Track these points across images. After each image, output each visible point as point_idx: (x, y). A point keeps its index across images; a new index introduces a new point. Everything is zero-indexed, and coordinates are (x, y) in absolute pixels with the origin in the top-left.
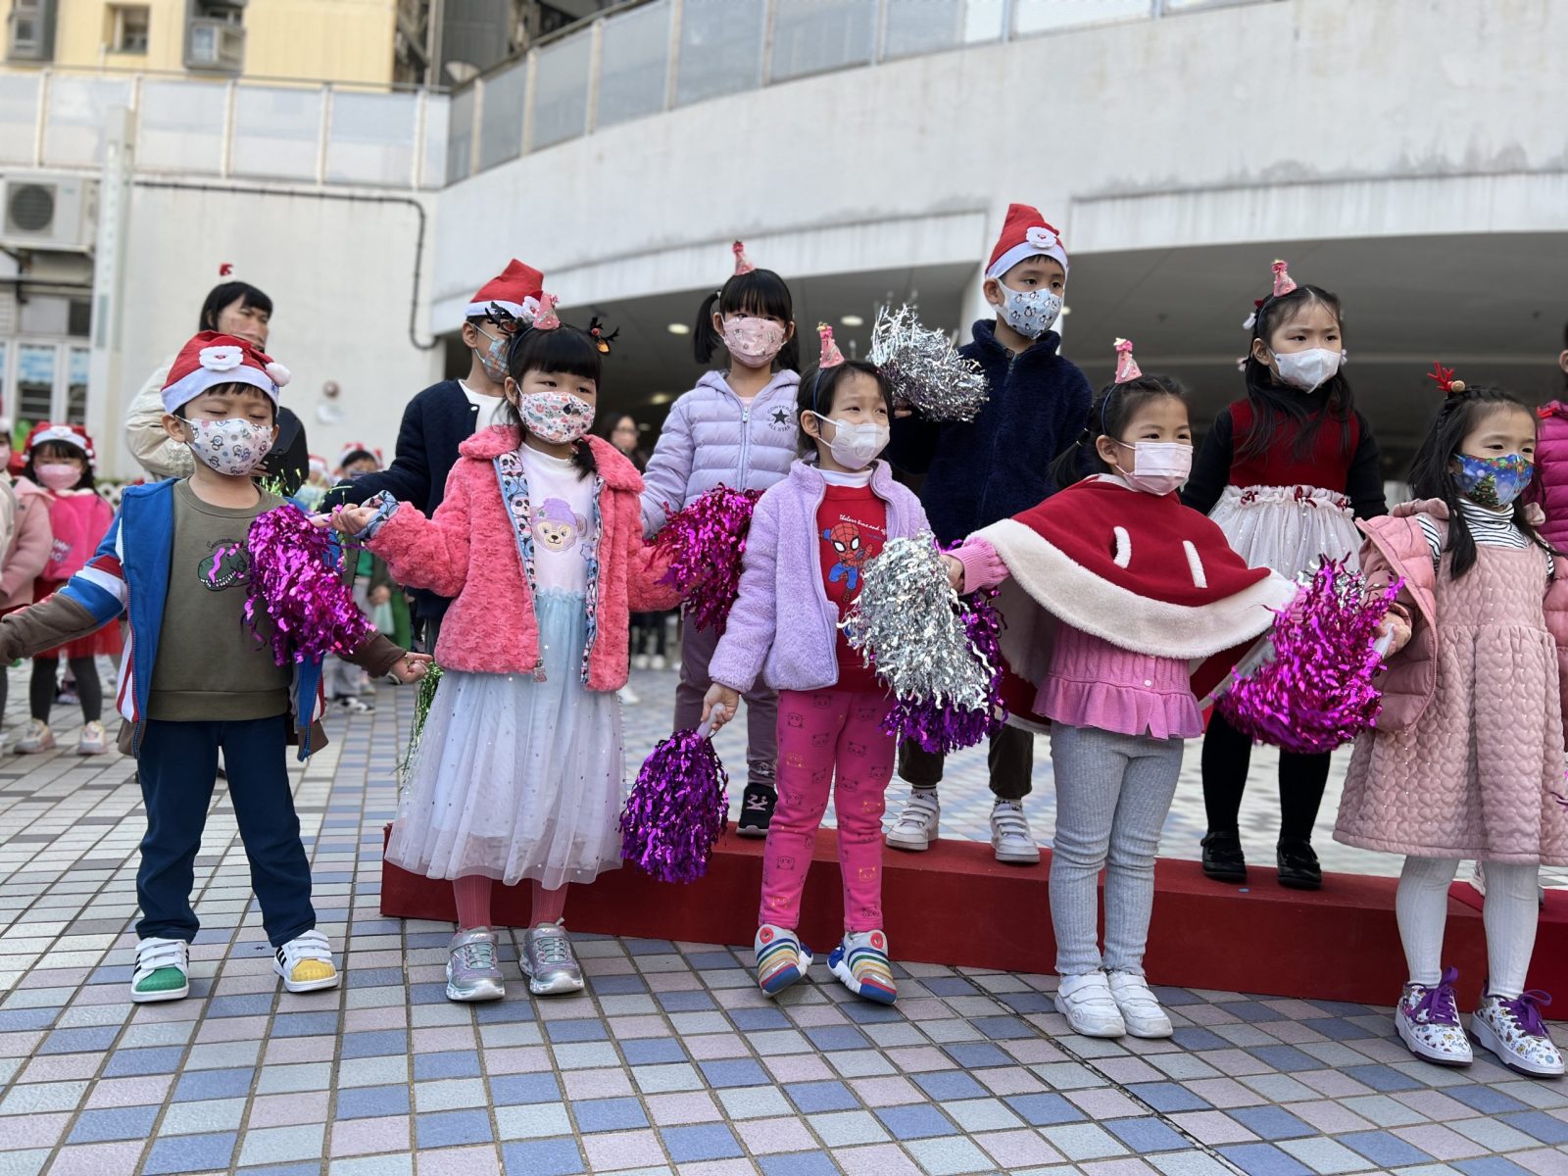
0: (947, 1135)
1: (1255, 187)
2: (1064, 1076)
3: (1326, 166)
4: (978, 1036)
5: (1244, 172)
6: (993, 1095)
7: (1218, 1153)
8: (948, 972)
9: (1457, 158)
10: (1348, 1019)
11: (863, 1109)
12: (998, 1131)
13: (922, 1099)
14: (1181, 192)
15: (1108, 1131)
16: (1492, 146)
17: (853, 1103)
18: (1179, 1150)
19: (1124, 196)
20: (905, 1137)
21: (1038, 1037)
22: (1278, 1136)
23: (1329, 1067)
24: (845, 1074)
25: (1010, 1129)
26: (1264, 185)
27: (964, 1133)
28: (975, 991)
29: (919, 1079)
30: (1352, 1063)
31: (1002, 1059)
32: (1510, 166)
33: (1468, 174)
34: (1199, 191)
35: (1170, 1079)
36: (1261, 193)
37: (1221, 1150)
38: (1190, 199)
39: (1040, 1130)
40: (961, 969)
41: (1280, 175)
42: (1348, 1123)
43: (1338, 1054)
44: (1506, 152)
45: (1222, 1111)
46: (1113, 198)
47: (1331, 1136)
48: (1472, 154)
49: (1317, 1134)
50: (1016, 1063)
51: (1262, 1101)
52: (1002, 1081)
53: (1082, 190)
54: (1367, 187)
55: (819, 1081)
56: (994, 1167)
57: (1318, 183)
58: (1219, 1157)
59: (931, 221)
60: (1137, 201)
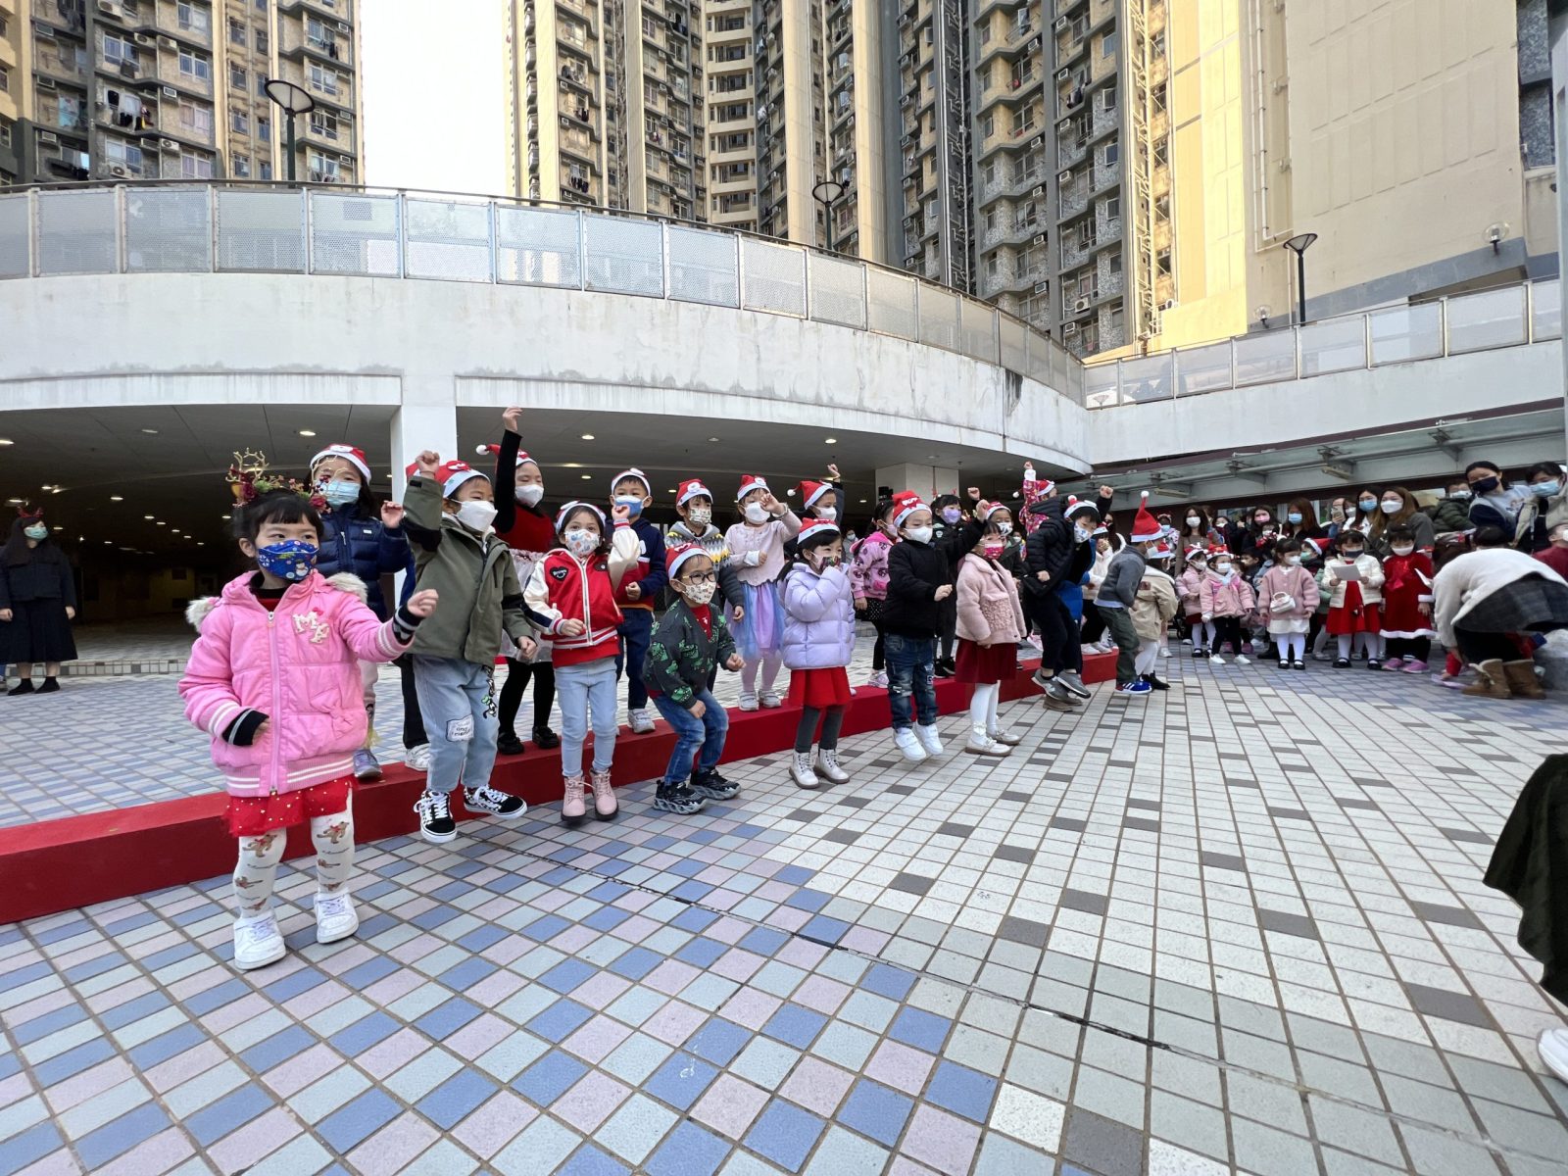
0: (456, 917)
1: (557, 381)
2: (514, 863)
3: (591, 375)
4: (463, 860)
5: (550, 372)
6: (477, 887)
7: (593, 872)
9: (648, 379)
11: (402, 923)
12: (484, 904)
13: (437, 904)
14: (518, 379)
15: (541, 882)
16: (662, 376)
17: (396, 922)
18: (575, 878)
19: (487, 378)
20: (431, 928)
21: (497, 849)
22: (617, 854)
25: (490, 901)
26: (560, 381)
27: (465, 912)
29: (434, 895)
31: (480, 867)
32: (669, 385)
33: (653, 387)
34: (528, 380)
35: (567, 846)
36: (560, 384)
37: (594, 870)
38: (524, 383)
39: (506, 895)
41: (568, 377)
42: (645, 837)
44: (667, 379)
45: (592, 852)
46: (480, 378)
47: (639, 846)
48: (653, 378)
49: (634, 846)
50: (488, 866)
51: (609, 841)
52: (479, 879)
53: (461, 372)
54: (610, 388)
57: (587, 383)
58: (593, 874)
59: (361, 378)
60: (494, 382)
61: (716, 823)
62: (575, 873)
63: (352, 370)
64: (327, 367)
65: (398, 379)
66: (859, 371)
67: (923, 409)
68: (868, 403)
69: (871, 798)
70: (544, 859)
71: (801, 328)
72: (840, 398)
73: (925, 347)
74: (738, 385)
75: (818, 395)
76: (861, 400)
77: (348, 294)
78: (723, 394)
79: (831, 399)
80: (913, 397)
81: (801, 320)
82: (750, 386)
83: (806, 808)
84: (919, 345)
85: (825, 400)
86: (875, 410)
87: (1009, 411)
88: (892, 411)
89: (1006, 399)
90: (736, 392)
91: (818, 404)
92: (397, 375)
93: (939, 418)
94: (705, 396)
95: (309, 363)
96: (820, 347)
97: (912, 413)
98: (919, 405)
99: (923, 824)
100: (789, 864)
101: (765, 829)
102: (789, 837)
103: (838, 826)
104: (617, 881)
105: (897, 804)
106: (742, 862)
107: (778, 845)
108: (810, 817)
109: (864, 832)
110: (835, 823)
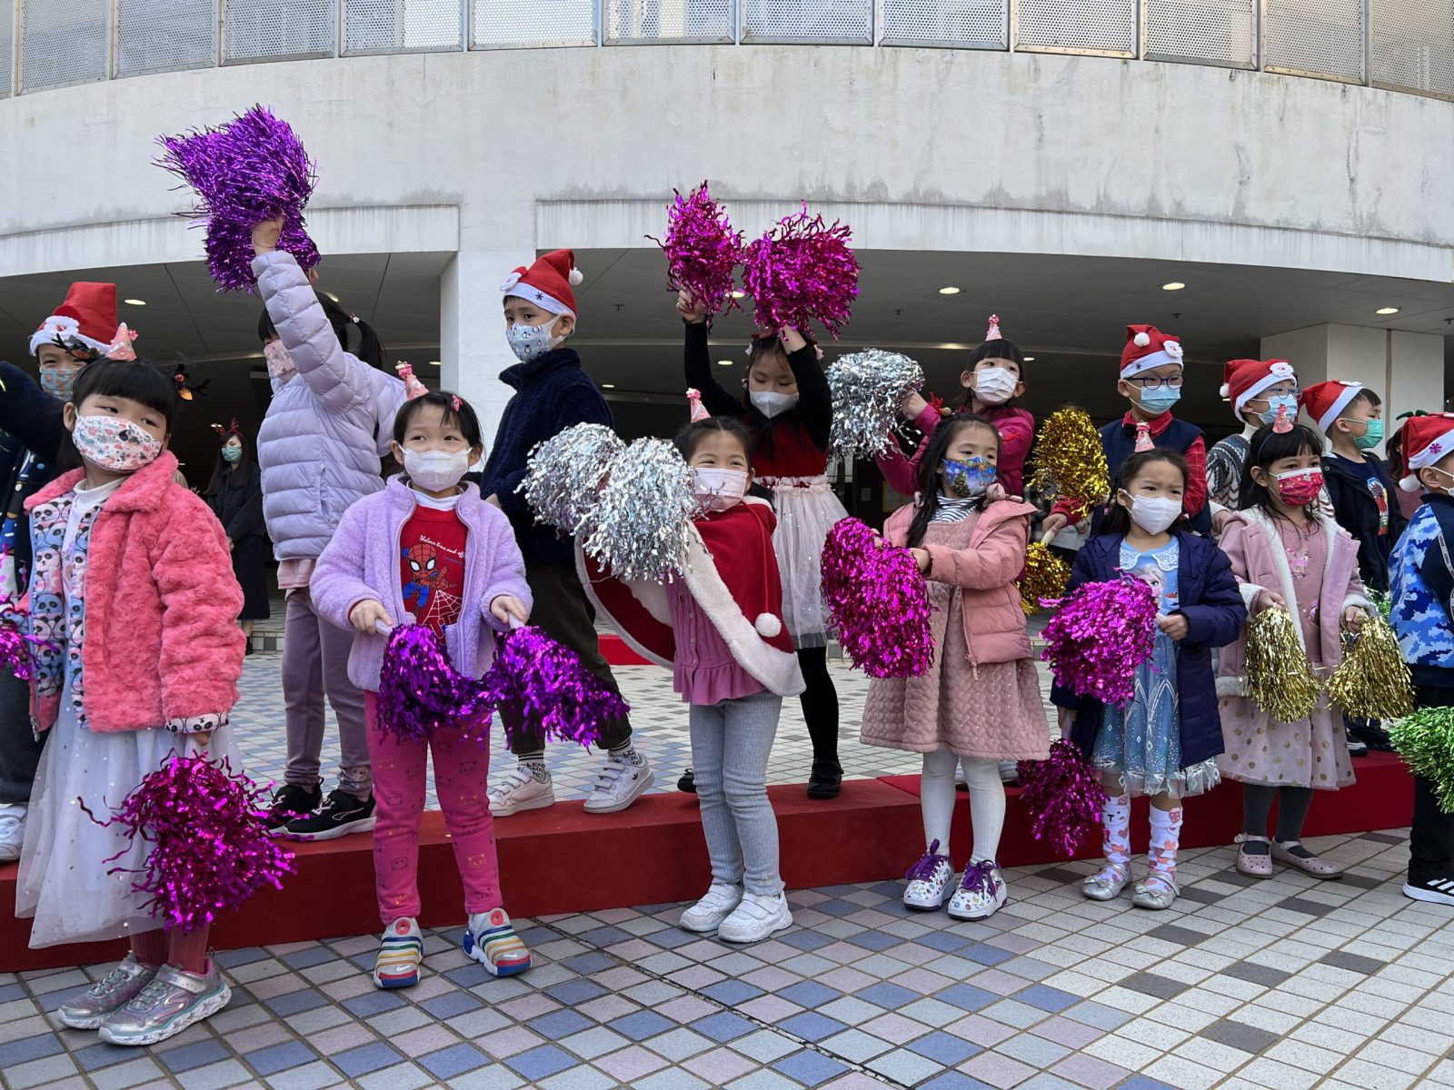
0: (571, 1067)
2: (652, 994)
4: (571, 975)
7: (779, 1028)
8: (531, 924)
9: (839, 190)
10: (843, 898)
11: (493, 1063)
12: (611, 1053)
15: (695, 1031)
16: (863, 183)
17: (484, 1059)
18: (750, 1033)
19: (583, 202)
20: (536, 1078)
21: (620, 965)
22: (816, 1004)
23: (838, 940)
24: (469, 1036)
25: (620, 1049)
27: (584, 1062)
28: (558, 936)
29: (533, 1025)
30: (853, 933)
31: (597, 991)
32: (876, 198)
33: (848, 203)
35: (730, 977)
37: (780, 1025)
38: (639, 206)
39: (643, 1044)
40: (541, 918)
42: (862, 981)
43: (841, 928)
44: (874, 186)
45: (773, 993)
46: (574, 202)
47: (851, 995)
48: (850, 186)
49: (843, 995)
50: (609, 992)
51: (800, 979)
52: (604, 1009)
53: (545, 194)
55: (447, 1047)
56: (616, 1084)
57: (742, 201)
58: (780, 1031)
60: (594, 206)
61: (984, 974)
62: (749, 1026)
63: (392, 198)
64: (359, 197)
65: (455, 210)
66: (1239, 149)
67: (1372, 217)
68: (1254, 211)
69: (1293, 972)
70: (695, 992)
71: (1123, 77)
72: (1197, 203)
73: (1381, 93)
74: (1000, 190)
75: (1152, 199)
76: (1240, 205)
77: (391, 82)
79: (1179, 205)
80: (1353, 192)
82: (1023, 189)
83: (1154, 971)
84: (1369, 91)
85: (1167, 208)
86: (1270, 222)
88: (1306, 223)
91: (1153, 216)
92: (454, 204)
93: (1408, 232)
94: (938, 212)
96: (1160, 109)
97: (1348, 225)
98: (1365, 209)
99: (1413, 1037)
100: (1138, 1072)
101: (1081, 1000)
102: (1131, 1020)
103: (1227, 1015)
104: (823, 1051)
105: (1349, 990)
106: (1044, 1054)
107: (1111, 1032)
108: (1166, 990)
109: (1286, 1036)
110: (1220, 1008)
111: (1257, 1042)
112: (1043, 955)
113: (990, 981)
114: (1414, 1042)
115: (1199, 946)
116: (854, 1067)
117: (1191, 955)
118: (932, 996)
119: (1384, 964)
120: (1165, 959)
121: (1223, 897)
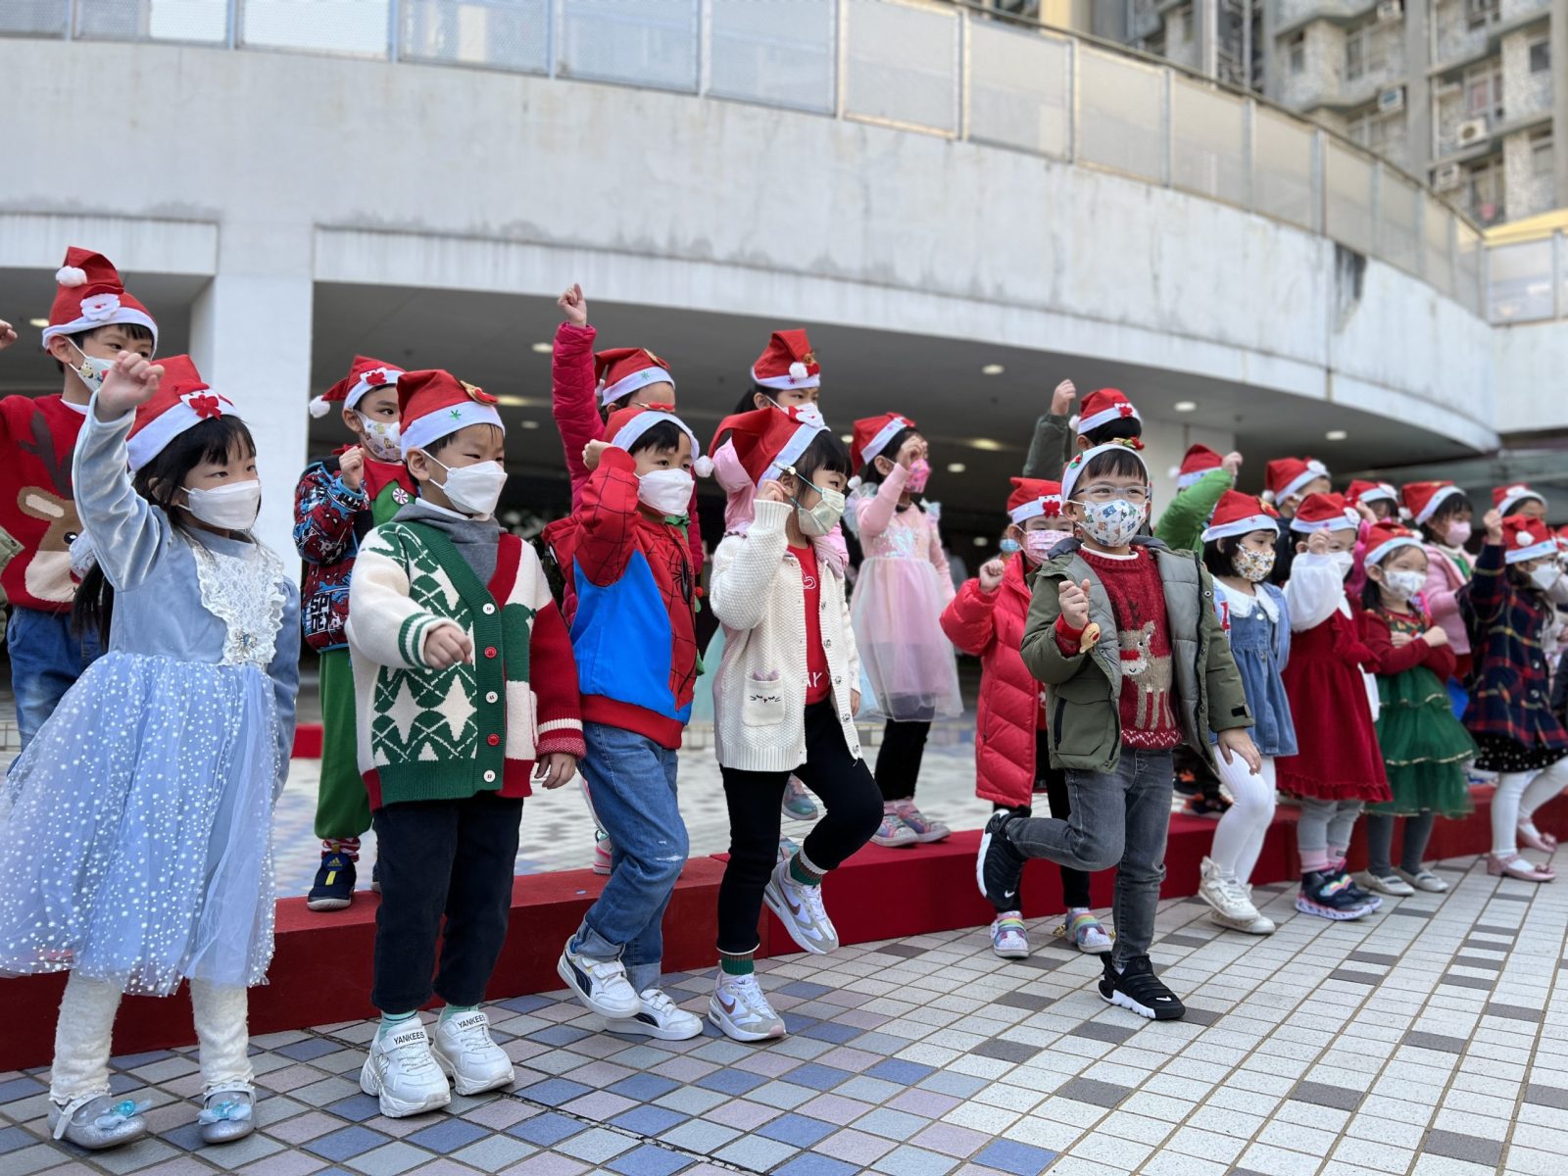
1: (497, 240)
3: (559, 231)
5: (486, 225)
7: (611, 1125)
8: (304, 1036)
9: (661, 242)
10: (675, 986)
12: (413, 1169)
14: (428, 235)
15: (513, 1137)
16: (688, 237)
18: (579, 1133)
19: (370, 231)
22: (653, 1096)
24: (230, 1167)
25: (422, 1165)
26: (503, 240)
28: (339, 1047)
32: (700, 255)
33: (671, 257)
34: (445, 236)
35: (551, 1076)
36: (501, 248)
37: (612, 1122)
38: (436, 243)
39: (452, 1156)
41: (517, 233)
42: (702, 1070)
44: (698, 242)
45: (603, 1089)
46: (360, 230)
47: (692, 1084)
48: (672, 241)
51: (633, 1072)
53: (326, 219)
54: (593, 256)
57: (551, 245)
58: (613, 1128)
59: (149, 226)
60: (383, 238)
61: (833, 1053)
62: (577, 1126)
63: (134, 208)
64: (90, 202)
65: (213, 229)
66: (1054, 238)
67: (1174, 313)
68: (1069, 299)
69: (1137, 1028)
71: (947, 155)
72: (1017, 288)
73: (1180, 197)
74: (827, 257)
75: (975, 282)
77: (136, 75)
78: (797, 273)
79: (999, 288)
80: (1156, 289)
81: (949, 141)
82: (849, 258)
83: (1006, 1037)
84: (1170, 194)
85: (988, 290)
86: (1083, 311)
87: (1338, 321)
89: (1333, 299)
90: (825, 271)
91: (975, 297)
92: (212, 220)
93: (1203, 327)
94: (764, 277)
95: (60, 196)
96: (982, 191)
97: (1152, 320)
98: (1167, 305)
99: (1256, 1082)
100: (1000, 1135)
101: (937, 1070)
102: (987, 1086)
103: (1080, 1073)
104: (663, 1145)
105: (1192, 1042)
106: (904, 1127)
107: (969, 1099)
108: (1019, 1054)
109: (1138, 1088)
110: (1072, 1067)
111: (1111, 1097)
112: (892, 1028)
113: (839, 1059)
114: (1257, 1087)
115: (1046, 1010)
116: (699, 1159)
117: (1038, 1019)
118: (779, 1078)
119: (1220, 1016)
120: (1015, 1025)
121: (1064, 963)
